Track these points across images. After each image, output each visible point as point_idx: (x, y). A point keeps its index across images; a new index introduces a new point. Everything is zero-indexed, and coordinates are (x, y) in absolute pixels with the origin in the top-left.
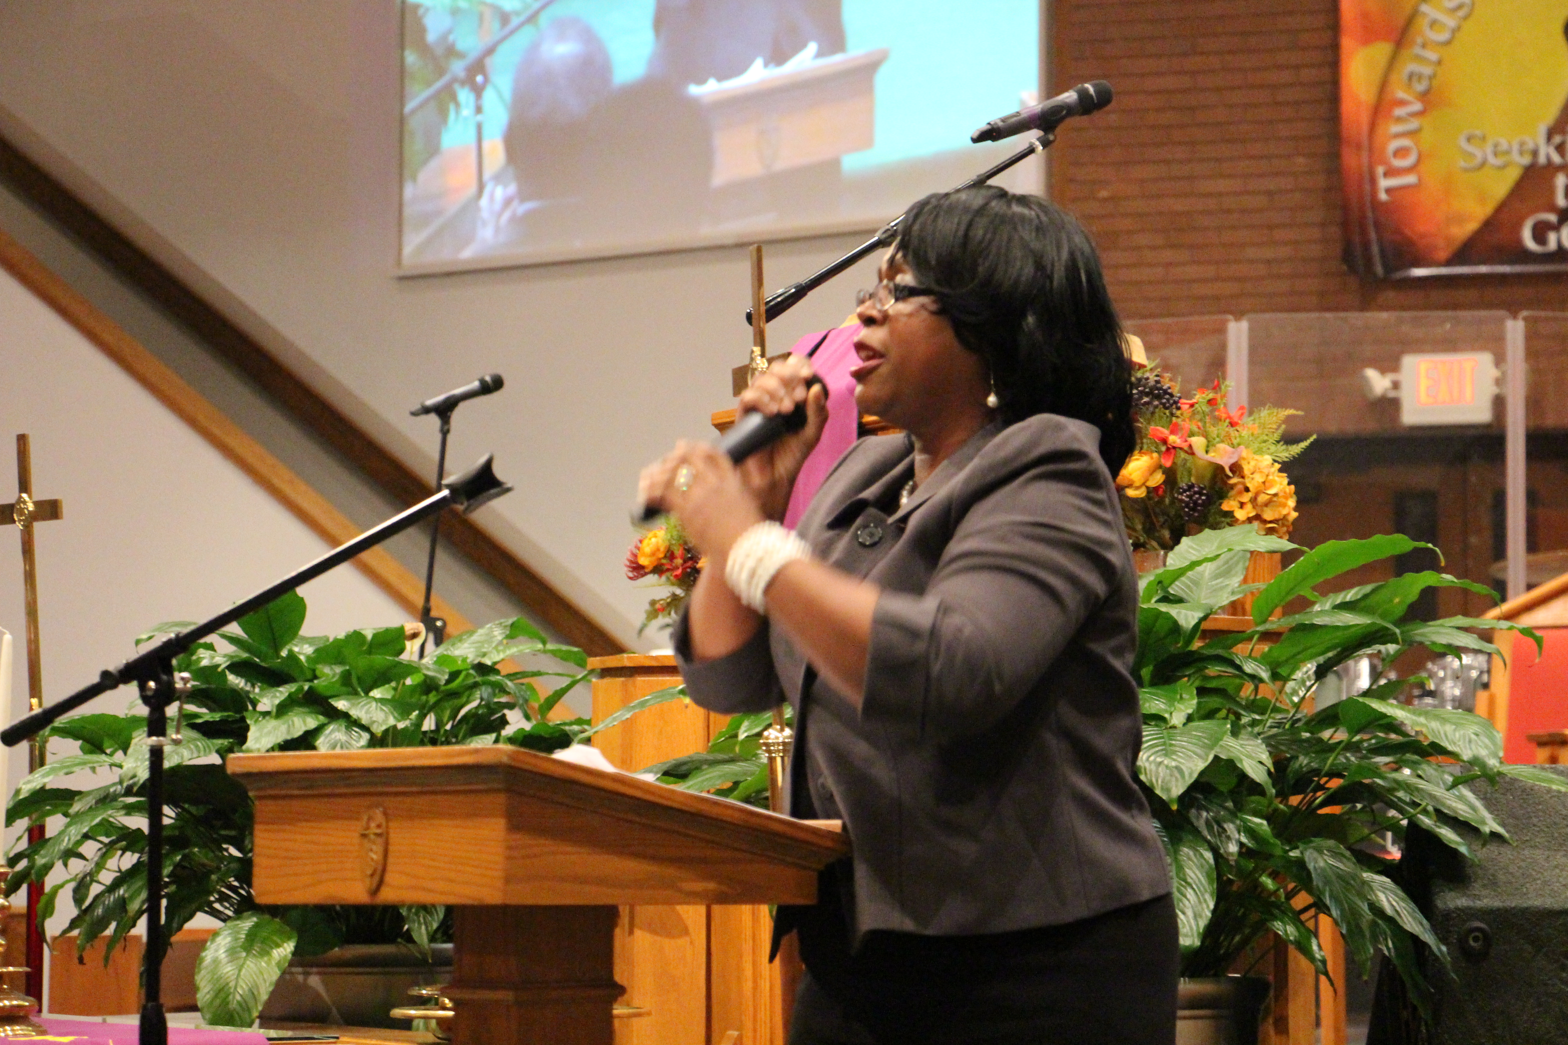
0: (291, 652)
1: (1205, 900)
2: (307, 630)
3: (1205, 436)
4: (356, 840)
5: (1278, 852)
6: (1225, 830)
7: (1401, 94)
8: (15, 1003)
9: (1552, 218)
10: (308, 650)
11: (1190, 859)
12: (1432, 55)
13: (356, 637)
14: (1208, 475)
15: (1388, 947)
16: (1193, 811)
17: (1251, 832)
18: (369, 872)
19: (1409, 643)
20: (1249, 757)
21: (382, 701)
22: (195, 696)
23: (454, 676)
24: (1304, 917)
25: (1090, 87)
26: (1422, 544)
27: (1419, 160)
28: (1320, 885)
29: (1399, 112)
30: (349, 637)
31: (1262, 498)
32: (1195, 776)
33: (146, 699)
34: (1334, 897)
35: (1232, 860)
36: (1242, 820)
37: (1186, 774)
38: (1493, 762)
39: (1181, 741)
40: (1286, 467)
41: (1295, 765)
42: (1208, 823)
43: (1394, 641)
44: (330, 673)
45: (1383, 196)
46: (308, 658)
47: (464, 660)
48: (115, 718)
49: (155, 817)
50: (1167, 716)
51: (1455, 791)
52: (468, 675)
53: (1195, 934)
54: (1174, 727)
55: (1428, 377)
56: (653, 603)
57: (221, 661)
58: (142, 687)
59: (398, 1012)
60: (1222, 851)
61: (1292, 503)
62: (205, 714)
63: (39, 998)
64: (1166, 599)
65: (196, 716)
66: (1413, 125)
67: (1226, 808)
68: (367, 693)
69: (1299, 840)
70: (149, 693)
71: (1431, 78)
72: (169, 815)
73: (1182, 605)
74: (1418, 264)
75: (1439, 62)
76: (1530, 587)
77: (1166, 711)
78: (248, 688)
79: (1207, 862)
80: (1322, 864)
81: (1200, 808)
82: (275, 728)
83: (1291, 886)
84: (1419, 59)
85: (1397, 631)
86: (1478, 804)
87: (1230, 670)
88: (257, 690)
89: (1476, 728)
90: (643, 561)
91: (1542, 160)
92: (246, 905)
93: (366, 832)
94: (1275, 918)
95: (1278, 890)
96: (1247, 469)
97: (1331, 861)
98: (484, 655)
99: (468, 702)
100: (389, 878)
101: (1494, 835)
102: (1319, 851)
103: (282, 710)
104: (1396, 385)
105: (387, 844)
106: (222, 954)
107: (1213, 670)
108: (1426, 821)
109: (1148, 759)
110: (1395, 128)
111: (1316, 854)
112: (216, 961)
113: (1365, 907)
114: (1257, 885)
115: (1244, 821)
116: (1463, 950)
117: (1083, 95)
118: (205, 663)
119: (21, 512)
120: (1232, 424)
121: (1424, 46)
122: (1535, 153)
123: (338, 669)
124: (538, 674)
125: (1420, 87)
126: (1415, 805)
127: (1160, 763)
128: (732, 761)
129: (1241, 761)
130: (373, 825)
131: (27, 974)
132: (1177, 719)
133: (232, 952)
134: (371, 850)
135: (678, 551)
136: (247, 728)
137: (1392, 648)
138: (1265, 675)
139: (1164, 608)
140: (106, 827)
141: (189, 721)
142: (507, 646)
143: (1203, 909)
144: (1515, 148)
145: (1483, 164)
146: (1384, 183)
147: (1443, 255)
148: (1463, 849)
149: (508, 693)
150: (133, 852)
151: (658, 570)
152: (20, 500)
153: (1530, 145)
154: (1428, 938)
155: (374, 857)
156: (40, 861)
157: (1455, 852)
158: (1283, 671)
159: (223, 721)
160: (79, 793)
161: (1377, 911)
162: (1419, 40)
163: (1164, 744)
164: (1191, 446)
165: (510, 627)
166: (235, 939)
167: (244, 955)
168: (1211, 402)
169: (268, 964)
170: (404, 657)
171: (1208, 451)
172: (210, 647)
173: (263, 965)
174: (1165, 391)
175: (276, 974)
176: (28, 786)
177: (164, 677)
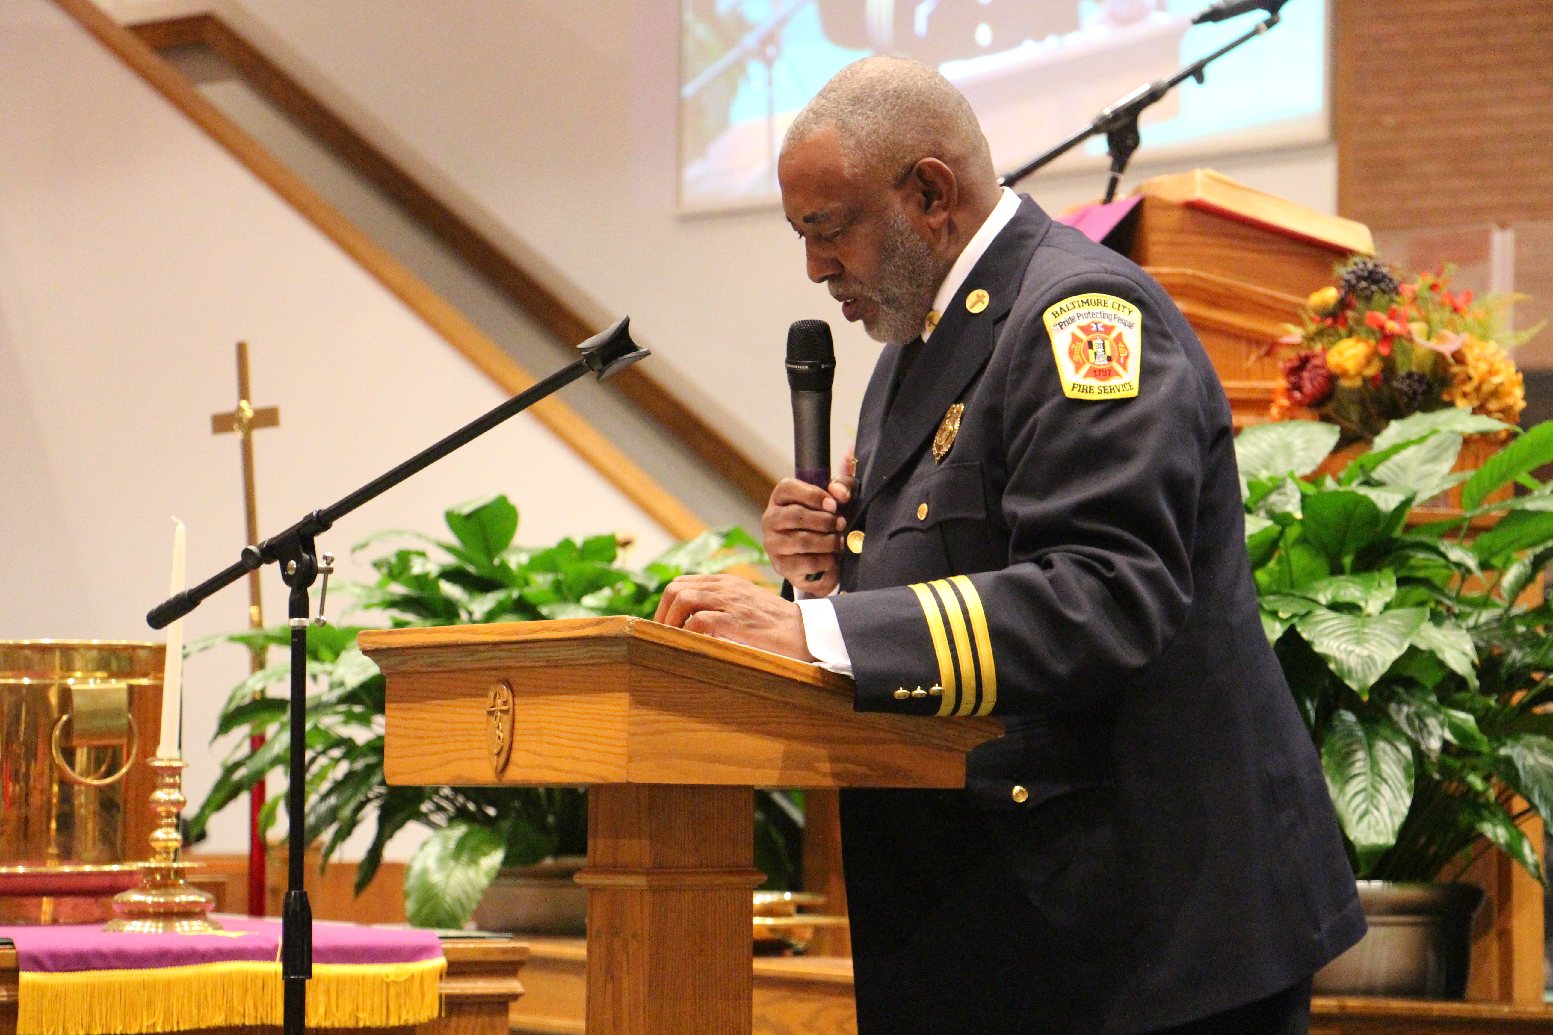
0: (503, 560)
1: (1401, 797)
2: (520, 539)
3: (1427, 321)
4: (484, 718)
5: (1485, 748)
6: (1426, 726)
8: (190, 898)
10: (524, 559)
11: (1385, 752)
13: (567, 545)
14: (1429, 362)
16: (1393, 707)
17: (1455, 728)
18: (496, 751)
20: (1452, 647)
21: (595, 608)
24: (1517, 822)
28: (1530, 785)
31: (1486, 388)
32: (1388, 665)
33: (287, 579)
34: (1542, 796)
35: (1434, 757)
36: (1446, 715)
37: (1379, 663)
39: (1375, 630)
41: (1509, 660)
42: (1409, 719)
44: (541, 581)
46: (520, 566)
50: (1362, 604)
53: (1390, 831)
54: (1369, 615)
57: (433, 568)
58: (284, 568)
60: (1423, 747)
61: (1519, 392)
64: (1368, 483)
67: (1429, 704)
68: (577, 600)
69: (1508, 735)
70: (291, 573)
73: (1383, 488)
77: (1362, 599)
78: (461, 596)
79: (1404, 756)
80: (1530, 761)
81: (1400, 702)
87: (1434, 557)
88: (468, 597)
92: (458, 815)
93: (493, 709)
94: (1482, 819)
95: (1487, 789)
96: (1470, 357)
97: (1543, 759)
100: (515, 756)
102: (1529, 748)
103: (492, 619)
105: (513, 721)
106: (431, 863)
107: (1420, 557)
109: (1338, 647)
111: (1525, 752)
112: (425, 872)
114: (1464, 785)
115: (1450, 717)
119: (240, 421)
120: (1456, 310)
123: (550, 578)
127: (1351, 652)
129: (1442, 652)
130: (499, 701)
132: (1373, 607)
133: (442, 861)
134: (498, 727)
138: (1471, 562)
139: (1363, 491)
142: (725, 556)
143: (1398, 805)
152: (240, 410)
155: (501, 735)
158: (1497, 562)
163: (1357, 632)
164: (1409, 332)
165: (726, 536)
166: (445, 848)
167: (452, 863)
168: (1434, 287)
169: (477, 872)
170: (617, 565)
171: (1429, 338)
172: (422, 554)
173: (472, 873)
174: (1384, 276)
175: (484, 881)
176: (239, 694)
177: (306, 556)
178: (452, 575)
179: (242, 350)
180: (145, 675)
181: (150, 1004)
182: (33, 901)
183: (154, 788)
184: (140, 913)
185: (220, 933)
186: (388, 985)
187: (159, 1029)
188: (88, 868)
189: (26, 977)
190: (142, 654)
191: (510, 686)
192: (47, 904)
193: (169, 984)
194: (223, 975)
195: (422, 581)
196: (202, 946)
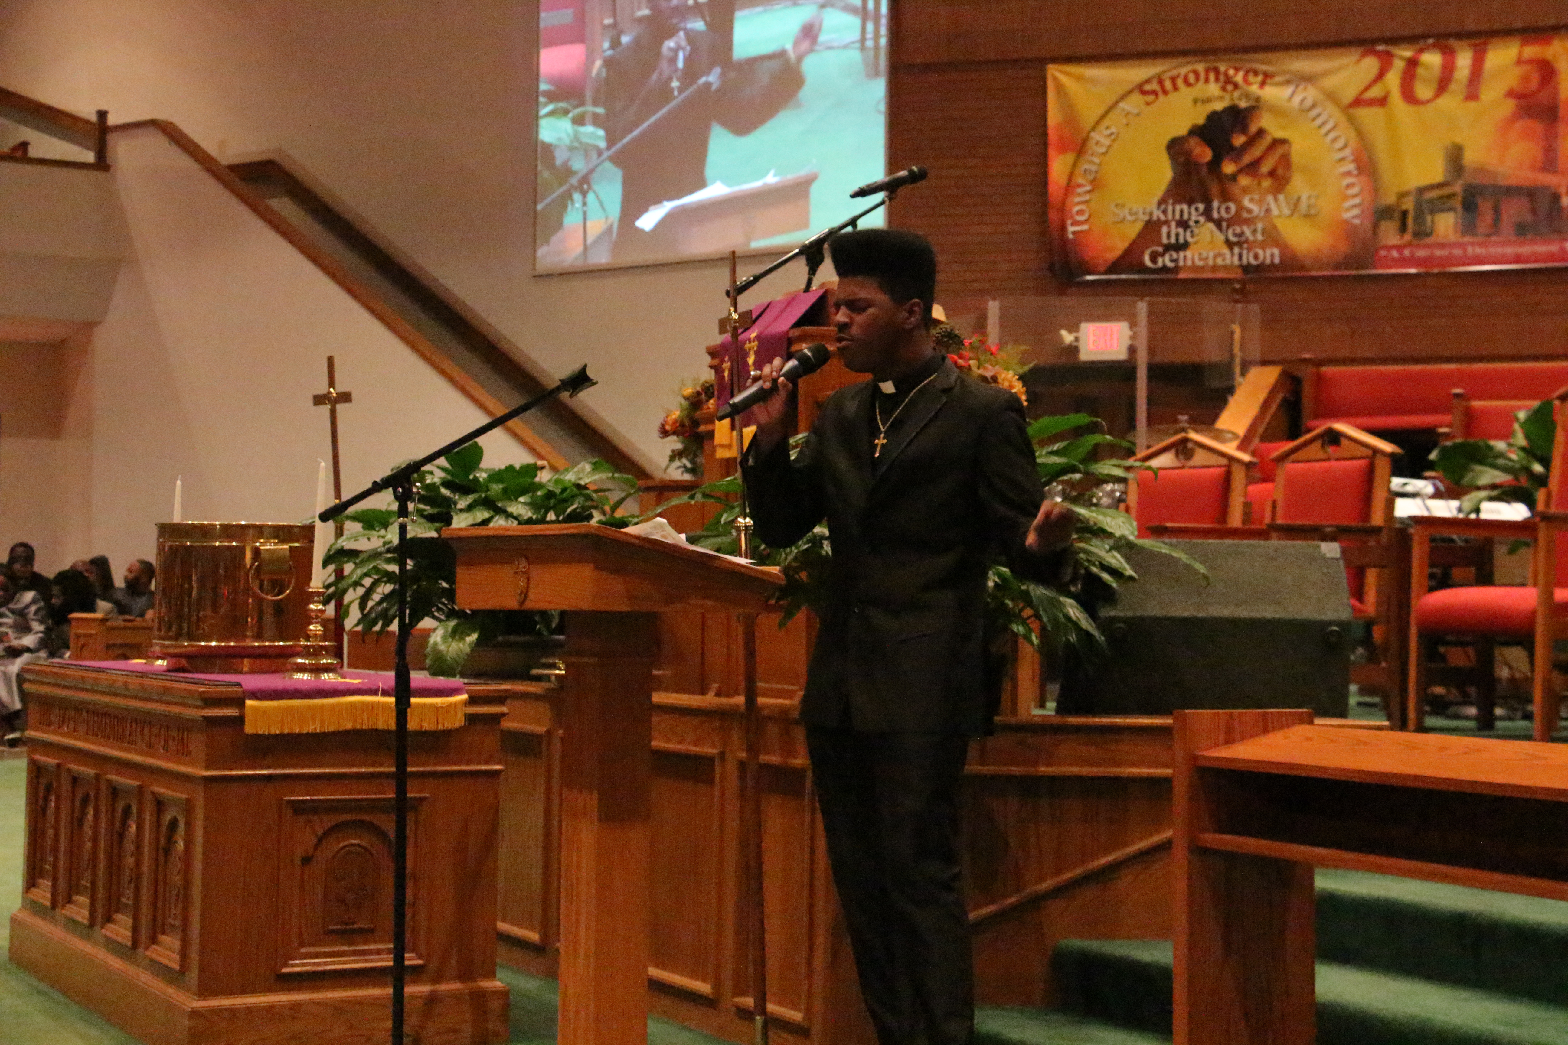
0: (475, 476)
2: (484, 464)
3: (978, 360)
4: (512, 575)
5: (1015, 586)
7: (1080, 181)
8: (329, 661)
9: (1160, 249)
10: (484, 475)
12: (1096, 160)
13: (510, 468)
15: (1073, 638)
17: (1000, 575)
18: (519, 593)
19: (1087, 474)
21: (524, 503)
22: (423, 499)
23: (564, 490)
24: (1029, 621)
25: (915, 168)
26: (1095, 419)
27: (1090, 216)
28: (1037, 604)
29: (1079, 190)
30: (506, 468)
33: (397, 498)
34: (1044, 610)
38: (1132, 538)
40: (1021, 378)
43: (1079, 471)
44: (496, 488)
45: (1071, 236)
46: (484, 479)
47: (570, 481)
48: (380, 511)
49: (402, 565)
51: (1110, 554)
52: (572, 490)
55: (1094, 335)
56: (673, 451)
57: (437, 480)
58: (396, 491)
59: (535, 672)
62: (428, 509)
63: (341, 658)
65: (424, 510)
66: (1087, 197)
68: (516, 499)
70: (399, 495)
71: (1096, 172)
72: (410, 564)
74: (1090, 274)
75: (1100, 164)
76: (1149, 447)
78: (452, 496)
80: (1038, 593)
82: (466, 519)
83: (1021, 606)
84: (1091, 162)
85: (1081, 466)
86: (1122, 560)
88: (457, 497)
89: (1122, 519)
90: (668, 427)
91: (1155, 218)
92: (451, 614)
93: (517, 571)
94: (1011, 622)
95: (1014, 607)
96: (1000, 378)
97: (1043, 592)
98: (580, 479)
99: (572, 504)
100: (530, 595)
101: (1131, 578)
103: (470, 508)
104: (1077, 339)
105: (528, 579)
106: (439, 639)
108: (1094, 569)
110: (1077, 200)
111: (1035, 588)
112: (436, 644)
113: (1061, 616)
114: (1004, 604)
115: (997, 570)
116: (1112, 639)
117: (911, 172)
118: (428, 481)
119: (329, 399)
120: (992, 354)
121: (1092, 155)
122: (1151, 214)
123: (501, 486)
124: (609, 490)
125: (1091, 177)
126: (1089, 561)
128: (717, 536)
130: (521, 567)
131: (335, 646)
133: (444, 638)
134: (520, 581)
135: (687, 423)
136: (452, 518)
137: (1077, 476)
140: (376, 569)
141: (420, 512)
142: (593, 474)
144: (1141, 211)
145: (1124, 219)
146: (1071, 229)
147: (1102, 269)
148: (1114, 585)
149: (592, 500)
150: (391, 583)
151: (675, 433)
152: (330, 393)
153: (1148, 210)
154: (1095, 633)
155: (522, 584)
156: (341, 586)
157: (1109, 587)
159: (438, 514)
160: (361, 552)
161: (1068, 618)
162: (1090, 152)
164: (969, 366)
165: (595, 464)
166: (446, 631)
167: (450, 640)
168: (981, 341)
169: (464, 645)
170: (537, 479)
171: (979, 368)
172: (431, 473)
173: (461, 645)
174: (956, 336)
175: (468, 650)
176: (334, 547)
177: (407, 486)
178: (446, 484)
179: (330, 360)
180: (297, 541)
181: (313, 717)
182: (239, 660)
183: (309, 604)
184: (302, 669)
185: (348, 680)
186: (437, 708)
187: (318, 731)
188: (267, 644)
189: (249, 702)
190: (296, 529)
191: (527, 559)
192: (246, 661)
193: (322, 707)
194: (351, 703)
195: (432, 487)
196: (341, 687)
